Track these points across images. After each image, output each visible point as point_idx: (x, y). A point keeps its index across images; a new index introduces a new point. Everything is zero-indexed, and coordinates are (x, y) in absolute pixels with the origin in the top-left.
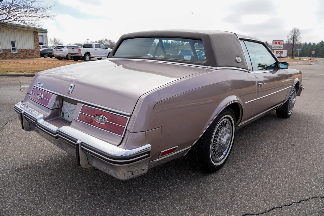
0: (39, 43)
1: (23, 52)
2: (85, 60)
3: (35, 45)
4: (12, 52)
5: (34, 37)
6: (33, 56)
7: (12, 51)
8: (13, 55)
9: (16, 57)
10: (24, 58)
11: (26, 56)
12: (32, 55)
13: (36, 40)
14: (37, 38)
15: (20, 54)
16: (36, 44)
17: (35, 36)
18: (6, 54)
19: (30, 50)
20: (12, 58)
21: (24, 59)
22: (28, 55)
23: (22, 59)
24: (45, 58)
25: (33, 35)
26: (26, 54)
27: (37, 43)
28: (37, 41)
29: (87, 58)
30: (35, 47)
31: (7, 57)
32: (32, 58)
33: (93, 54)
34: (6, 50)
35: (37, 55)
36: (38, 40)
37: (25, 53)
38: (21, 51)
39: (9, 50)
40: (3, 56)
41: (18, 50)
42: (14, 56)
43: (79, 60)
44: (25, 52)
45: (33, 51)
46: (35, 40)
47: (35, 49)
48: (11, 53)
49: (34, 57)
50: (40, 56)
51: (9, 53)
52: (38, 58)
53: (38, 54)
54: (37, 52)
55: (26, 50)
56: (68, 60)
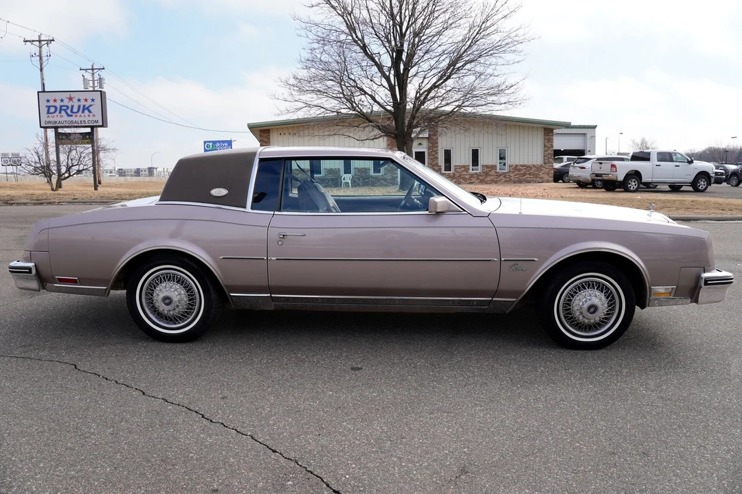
0: (553, 152)
1: (520, 170)
2: (627, 190)
3: (545, 156)
4: (498, 170)
5: (545, 139)
6: (538, 179)
7: (498, 168)
8: (499, 175)
9: (504, 179)
10: (520, 182)
11: (525, 177)
12: (536, 176)
13: (548, 145)
14: (550, 140)
15: (512, 174)
16: (547, 153)
17: (547, 137)
18: (487, 174)
19: (534, 166)
20: (496, 182)
21: (519, 185)
22: (528, 176)
23: (515, 185)
24: (564, 182)
25: (543, 134)
26: (524, 174)
27: (549, 151)
28: (549, 148)
29: (633, 184)
30: (544, 160)
31: (489, 178)
32: (535, 182)
33: (651, 176)
34: (487, 166)
35: (546, 177)
36: (552, 146)
37: (522, 172)
38: (516, 168)
39: (494, 167)
40: (481, 178)
41: (510, 166)
42: (501, 177)
43: (617, 190)
44: (522, 170)
45: (539, 168)
46: (545, 146)
47: (545, 163)
48: (496, 172)
49: (540, 181)
50: (552, 179)
51: (492, 173)
52: (548, 181)
53: (548, 174)
54: (547, 170)
55: (524, 166)
56: (595, 187)
